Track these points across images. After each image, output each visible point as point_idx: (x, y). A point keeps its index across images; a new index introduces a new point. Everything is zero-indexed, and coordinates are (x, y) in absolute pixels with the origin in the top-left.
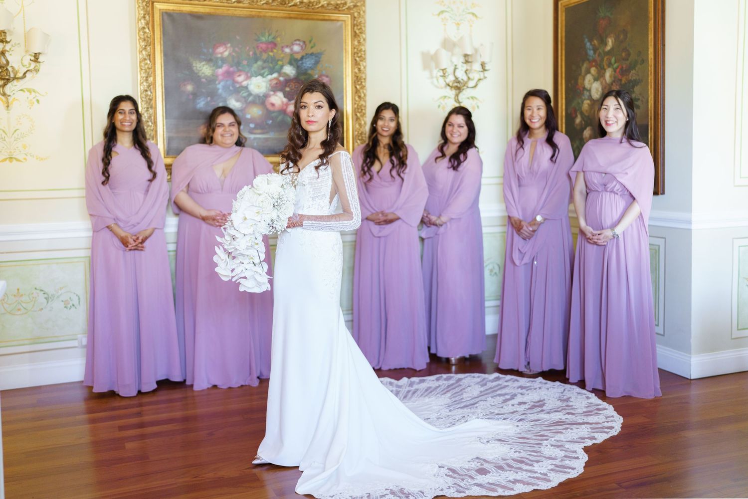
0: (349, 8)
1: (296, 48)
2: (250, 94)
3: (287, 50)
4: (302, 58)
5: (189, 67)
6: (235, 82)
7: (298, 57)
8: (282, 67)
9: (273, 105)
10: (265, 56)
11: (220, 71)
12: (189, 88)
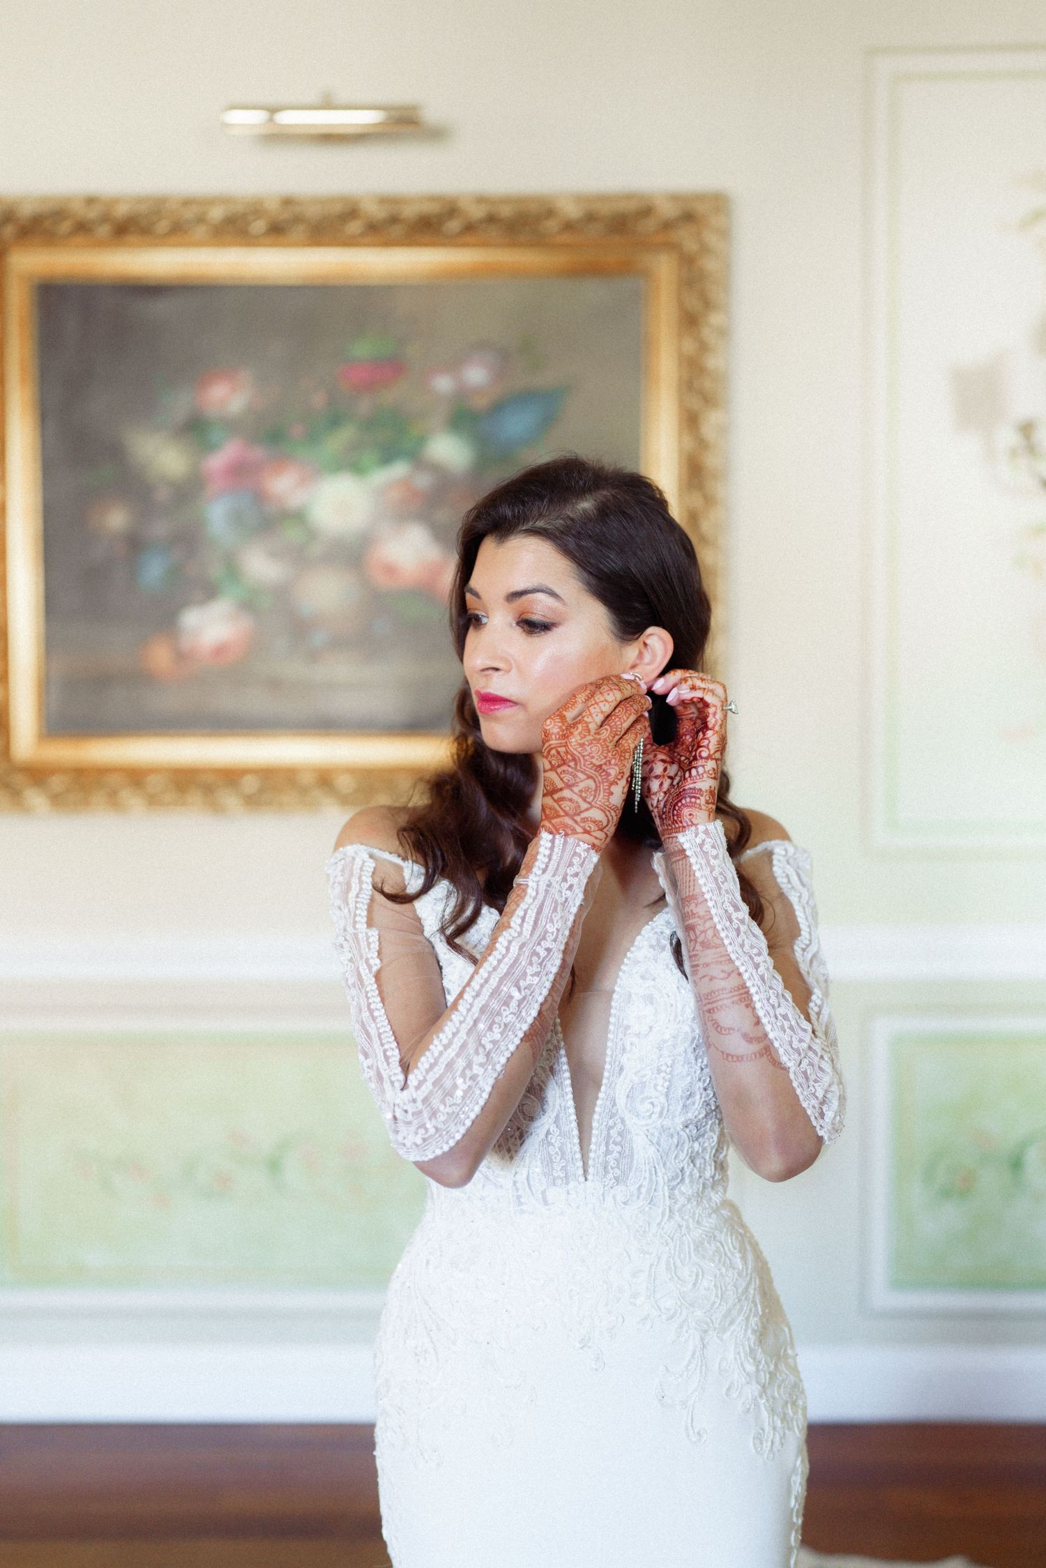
0: (667, 226)
1: (476, 375)
2: (312, 534)
3: (443, 384)
4: (498, 408)
5: (115, 452)
6: (260, 497)
7: (481, 402)
8: (422, 440)
9: (390, 570)
10: (364, 406)
11: (218, 461)
12: (117, 519)
